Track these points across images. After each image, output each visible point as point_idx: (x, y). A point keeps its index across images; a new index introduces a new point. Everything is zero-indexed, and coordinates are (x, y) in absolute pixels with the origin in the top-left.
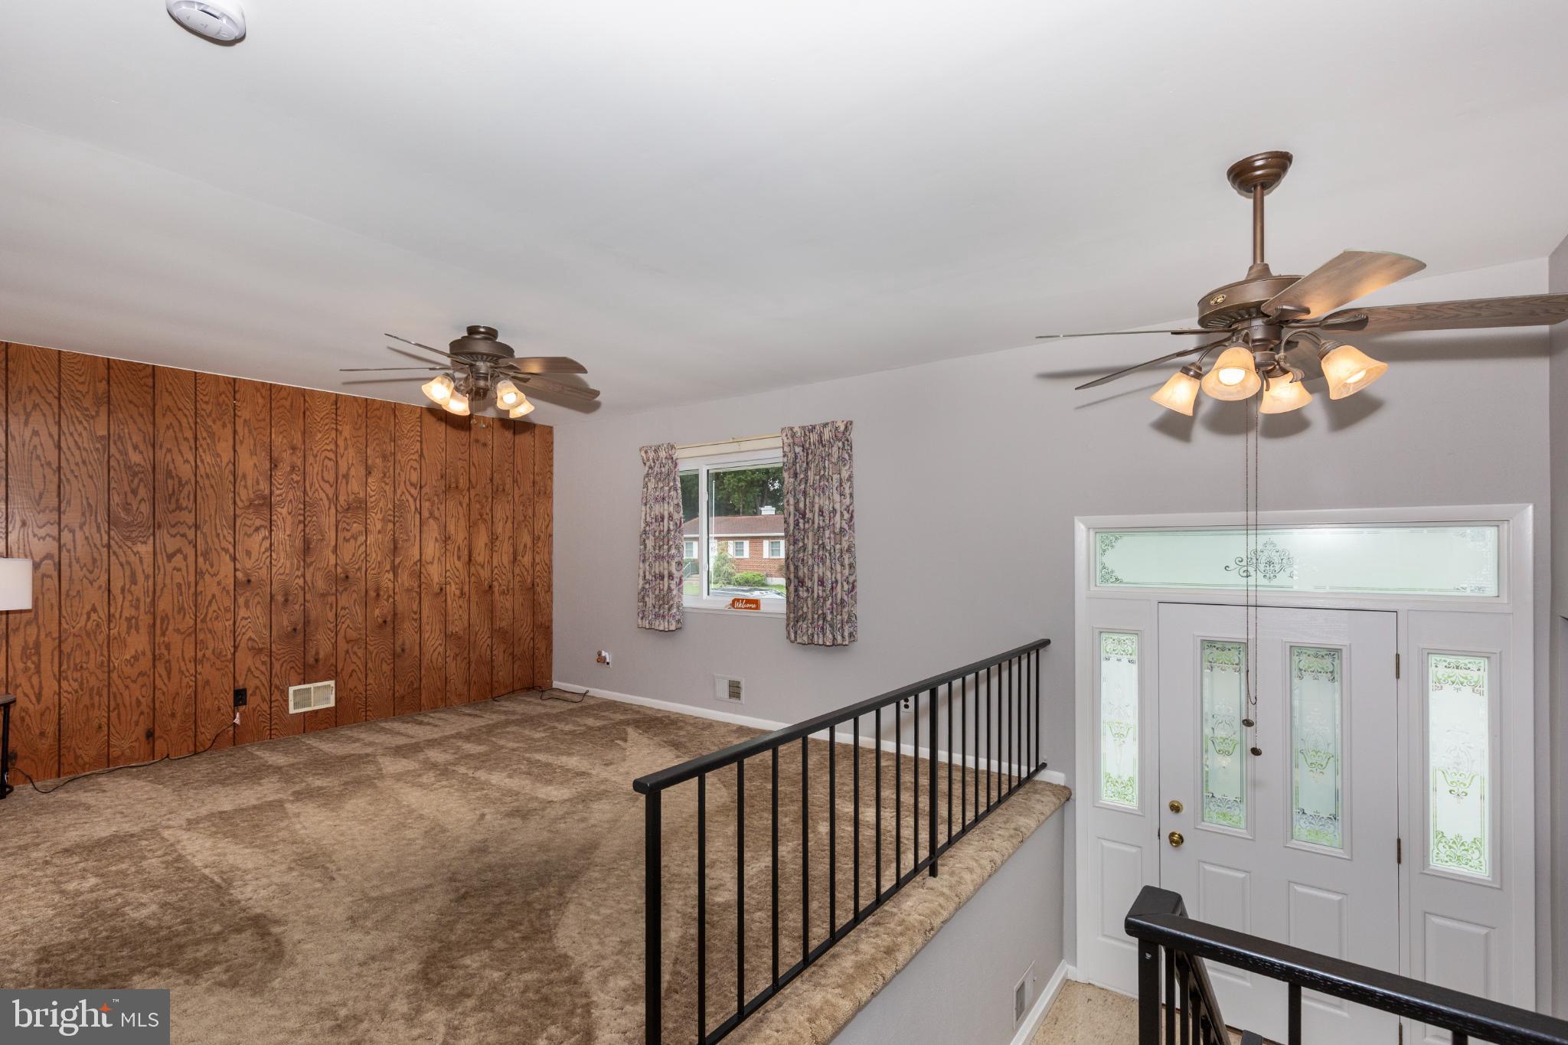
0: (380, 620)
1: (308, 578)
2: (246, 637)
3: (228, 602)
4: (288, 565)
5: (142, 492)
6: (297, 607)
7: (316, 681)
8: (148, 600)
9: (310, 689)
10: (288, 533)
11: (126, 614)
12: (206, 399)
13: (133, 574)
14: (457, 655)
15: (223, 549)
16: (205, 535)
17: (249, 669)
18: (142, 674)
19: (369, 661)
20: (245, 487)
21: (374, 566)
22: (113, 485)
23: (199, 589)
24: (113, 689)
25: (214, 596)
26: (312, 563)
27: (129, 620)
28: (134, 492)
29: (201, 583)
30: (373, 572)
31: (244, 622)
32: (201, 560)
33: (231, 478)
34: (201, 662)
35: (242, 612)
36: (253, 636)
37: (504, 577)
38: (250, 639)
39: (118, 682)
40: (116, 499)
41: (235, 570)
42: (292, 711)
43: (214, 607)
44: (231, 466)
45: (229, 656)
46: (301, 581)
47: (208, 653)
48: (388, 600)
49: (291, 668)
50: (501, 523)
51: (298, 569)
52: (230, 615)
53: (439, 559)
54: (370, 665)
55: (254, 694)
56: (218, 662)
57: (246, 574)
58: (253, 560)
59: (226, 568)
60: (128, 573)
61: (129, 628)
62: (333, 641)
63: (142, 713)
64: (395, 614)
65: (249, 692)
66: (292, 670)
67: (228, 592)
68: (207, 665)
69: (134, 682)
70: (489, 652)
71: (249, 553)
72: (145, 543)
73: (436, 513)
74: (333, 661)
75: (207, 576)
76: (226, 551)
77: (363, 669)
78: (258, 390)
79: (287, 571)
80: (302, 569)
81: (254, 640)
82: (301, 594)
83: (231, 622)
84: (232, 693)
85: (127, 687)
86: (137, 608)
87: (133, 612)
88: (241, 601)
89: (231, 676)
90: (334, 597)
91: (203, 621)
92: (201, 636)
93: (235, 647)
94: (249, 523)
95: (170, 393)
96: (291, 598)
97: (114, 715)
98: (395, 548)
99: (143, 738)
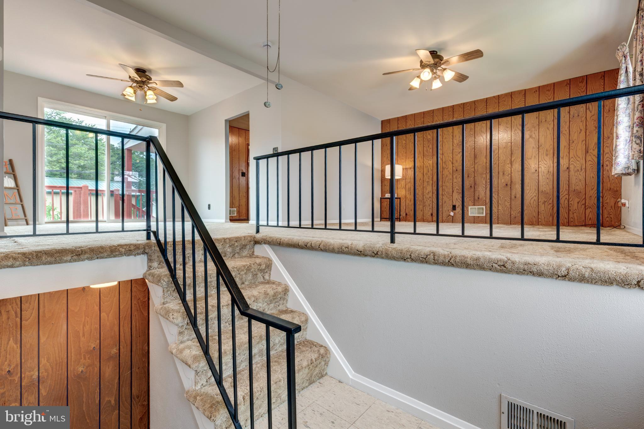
0: (504, 184)
1: (476, 168)
2: (456, 188)
3: (451, 177)
4: (469, 164)
5: (431, 146)
6: (472, 178)
7: (478, 206)
8: (431, 177)
9: (476, 208)
10: (469, 153)
11: (427, 181)
12: (445, 115)
13: (428, 169)
14: (545, 202)
15: (450, 160)
16: (445, 157)
17: (457, 199)
18: (430, 197)
19: (499, 200)
20: (456, 139)
21: (502, 162)
22: (424, 145)
23: (443, 173)
24: (424, 201)
25: (447, 175)
26: (477, 163)
27: (427, 182)
28: (429, 146)
29: (444, 171)
30: (501, 164)
31: (455, 184)
32: (444, 164)
33: (452, 137)
34: (444, 195)
35: (455, 180)
36: (458, 188)
37: (578, 162)
38: (457, 189)
39: (425, 199)
40: (425, 149)
41: (453, 167)
42: (470, 215)
43: (447, 178)
44: (452, 133)
45: (451, 194)
46: (473, 170)
47: (446, 193)
48: (508, 176)
49: (470, 200)
50: (576, 134)
51: (472, 165)
52: (451, 181)
53: (535, 156)
54: (500, 202)
55: (458, 207)
56: (448, 196)
57: (456, 168)
58: (458, 163)
59: (450, 166)
60: (427, 169)
61: (427, 184)
62: (485, 191)
63: (430, 208)
64: (511, 182)
65: (457, 207)
66: (470, 201)
67: (451, 174)
68: (445, 196)
69: (428, 199)
70: (566, 202)
71: (457, 161)
72: (431, 160)
73: (534, 136)
74: (484, 199)
75: (445, 169)
76: (450, 161)
77: (497, 203)
78: (460, 106)
79: (469, 166)
80: (474, 165)
81: (458, 190)
82: (473, 174)
83: (452, 183)
84: (452, 206)
85: (427, 201)
86: (429, 179)
87: (428, 180)
88: (454, 176)
89: (452, 200)
90: (485, 175)
91: (444, 183)
92: (444, 188)
93: (453, 191)
94: (457, 151)
95: (437, 116)
96: (470, 176)
97: (424, 208)
98: (512, 154)
99: (430, 216)
